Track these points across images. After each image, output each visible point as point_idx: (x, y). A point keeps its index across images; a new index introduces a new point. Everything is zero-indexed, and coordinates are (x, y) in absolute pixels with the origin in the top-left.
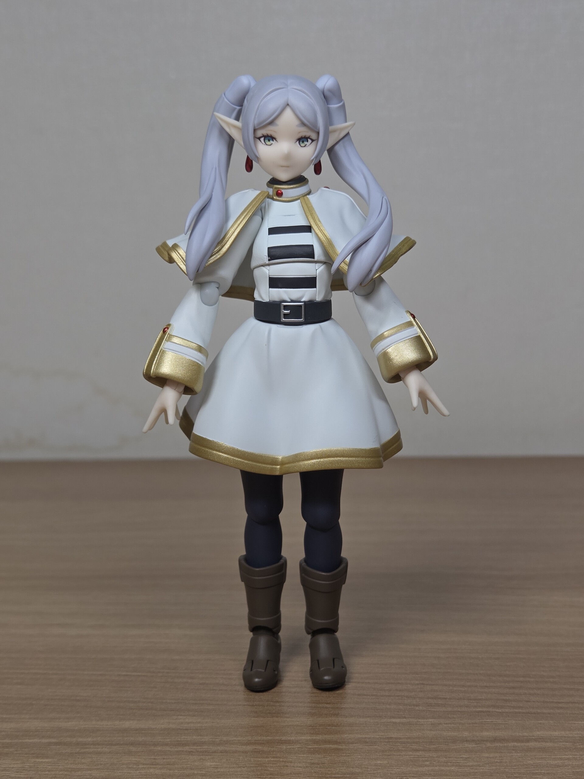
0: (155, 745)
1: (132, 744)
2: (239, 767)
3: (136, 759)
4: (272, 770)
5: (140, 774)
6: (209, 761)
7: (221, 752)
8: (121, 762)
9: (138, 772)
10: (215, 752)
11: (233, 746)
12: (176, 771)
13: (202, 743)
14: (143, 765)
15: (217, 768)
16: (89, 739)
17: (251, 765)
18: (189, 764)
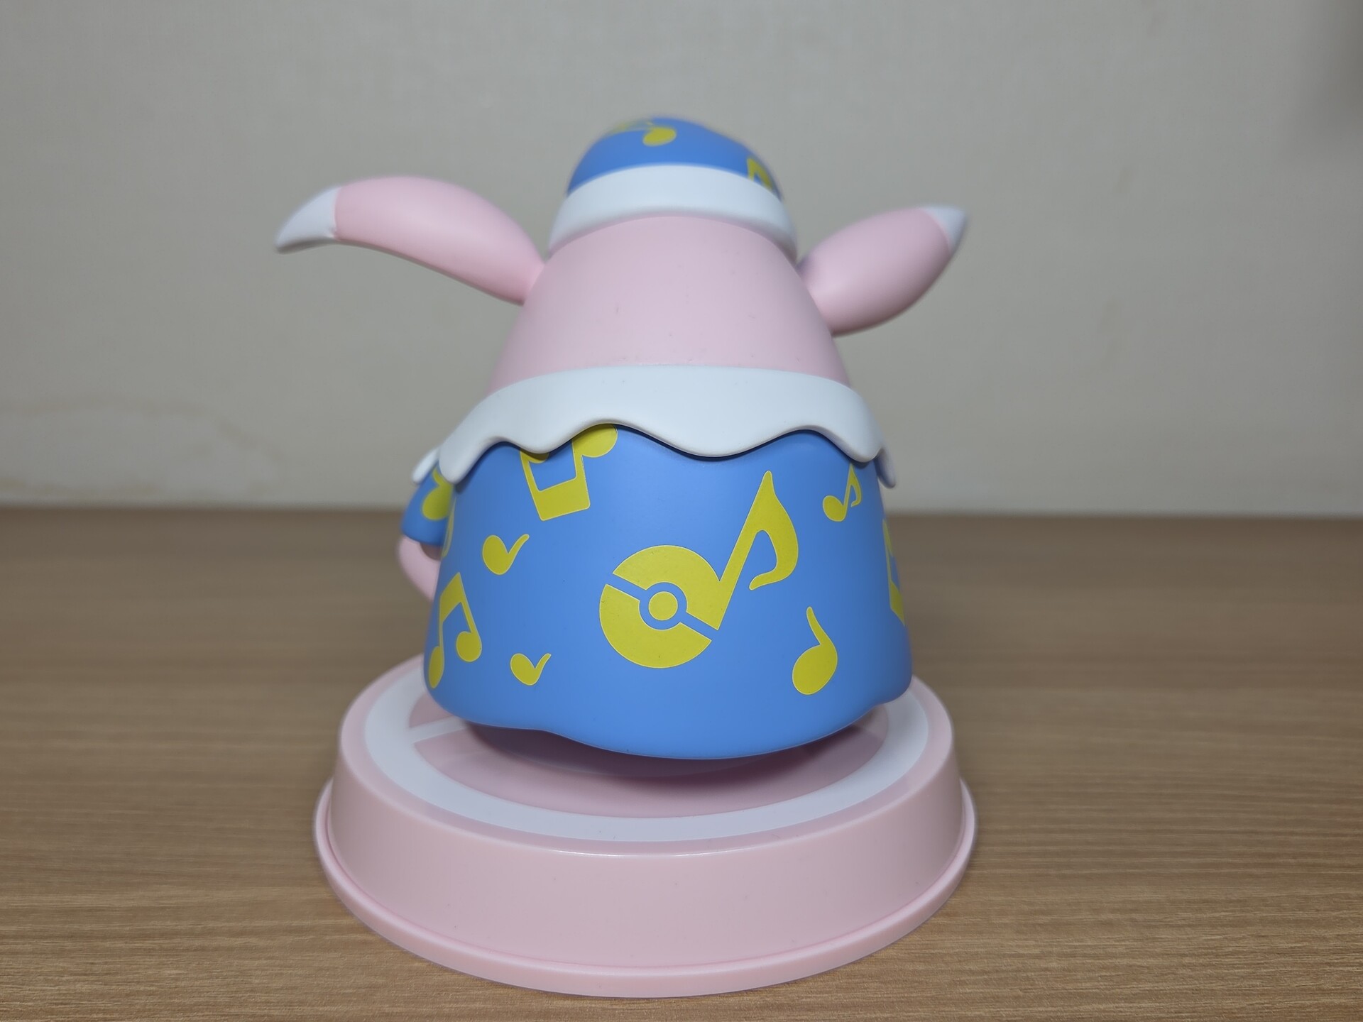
0: (104, 938)
1: (72, 937)
2: (212, 977)
3: (65, 965)
4: (257, 981)
5: (58, 992)
6: (170, 966)
7: (195, 950)
8: (39, 971)
9: (57, 988)
10: (187, 950)
11: (219, 938)
12: (114, 987)
13: (176, 934)
14: (71, 975)
15: (177, 980)
16: (14, 928)
17: (230, 973)
18: (138, 973)
